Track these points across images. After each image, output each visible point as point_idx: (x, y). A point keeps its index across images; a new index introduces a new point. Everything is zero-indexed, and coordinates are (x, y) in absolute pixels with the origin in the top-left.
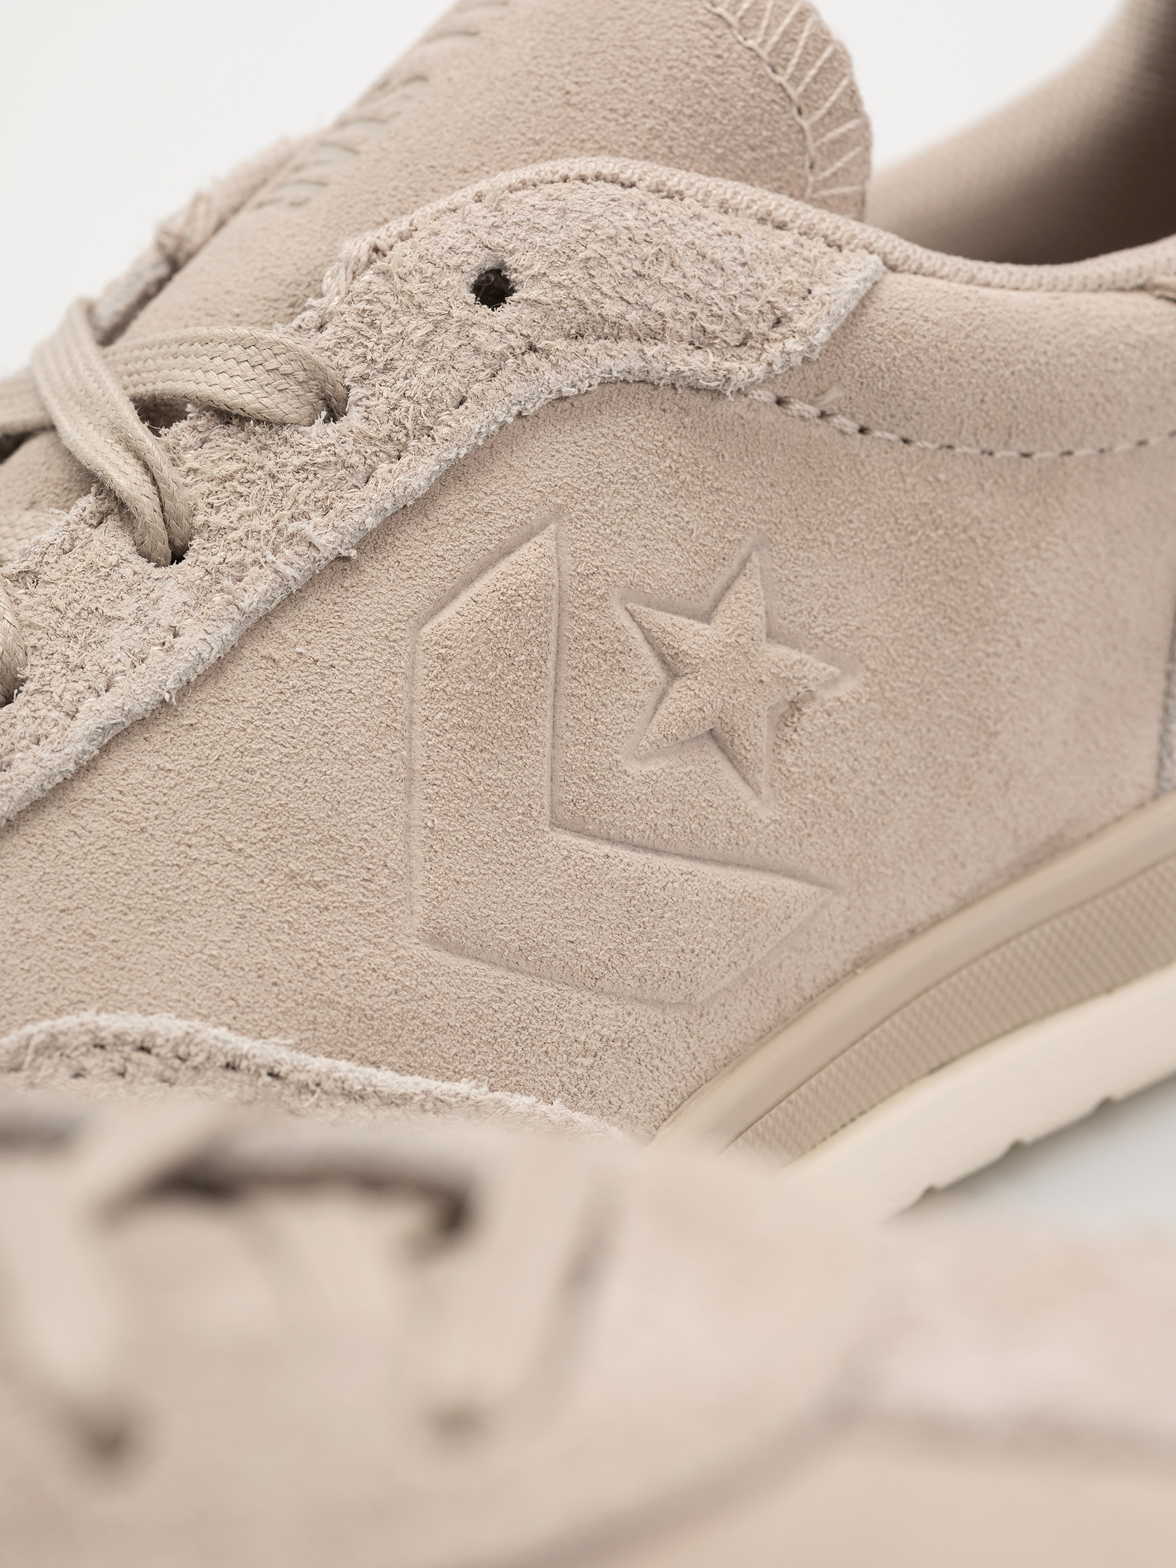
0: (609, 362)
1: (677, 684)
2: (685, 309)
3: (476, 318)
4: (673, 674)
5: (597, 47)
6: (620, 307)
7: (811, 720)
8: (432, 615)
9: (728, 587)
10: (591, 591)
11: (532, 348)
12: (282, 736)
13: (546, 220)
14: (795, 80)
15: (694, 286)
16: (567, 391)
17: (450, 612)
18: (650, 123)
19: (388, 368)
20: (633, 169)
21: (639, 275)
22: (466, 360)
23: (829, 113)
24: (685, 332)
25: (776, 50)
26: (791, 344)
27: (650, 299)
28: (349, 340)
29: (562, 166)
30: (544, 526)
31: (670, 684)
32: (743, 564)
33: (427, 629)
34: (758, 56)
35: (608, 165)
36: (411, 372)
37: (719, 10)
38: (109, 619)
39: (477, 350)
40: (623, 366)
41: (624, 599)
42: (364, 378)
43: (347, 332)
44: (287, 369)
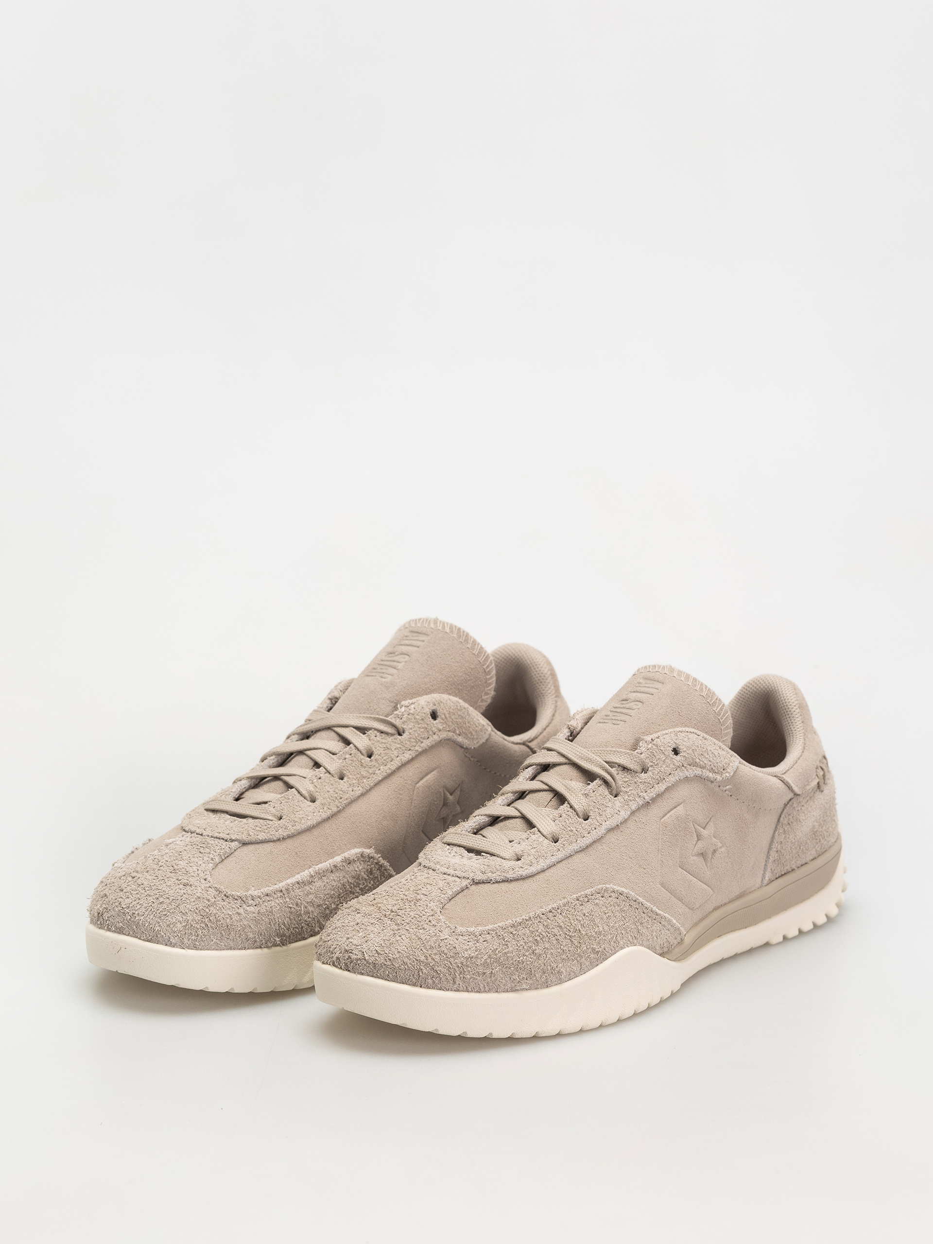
0: (696, 771)
1: (699, 841)
2: (709, 763)
3: (674, 757)
4: (698, 840)
5: (684, 704)
6: (699, 761)
7: (717, 855)
8: (663, 817)
9: (707, 823)
10: (688, 819)
11: (683, 766)
12: (638, 837)
13: (686, 739)
14: (722, 718)
15: (711, 759)
16: (689, 776)
17: (666, 817)
18: (695, 722)
19: (657, 764)
20: (699, 732)
21: (702, 754)
22: (672, 766)
23: (727, 727)
24: (709, 768)
25: (719, 712)
26: (727, 775)
27: (703, 760)
28: (648, 757)
29: (687, 729)
30: (681, 803)
31: (698, 841)
32: (711, 819)
33: (662, 820)
34: (715, 712)
35: (693, 730)
36: (661, 767)
37: (708, 701)
38: (606, 806)
39: (674, 764)
40: (698, 773)
41: (693, 822)
42: (652, 766)
43: (648, 756)
44: (638, 761)
